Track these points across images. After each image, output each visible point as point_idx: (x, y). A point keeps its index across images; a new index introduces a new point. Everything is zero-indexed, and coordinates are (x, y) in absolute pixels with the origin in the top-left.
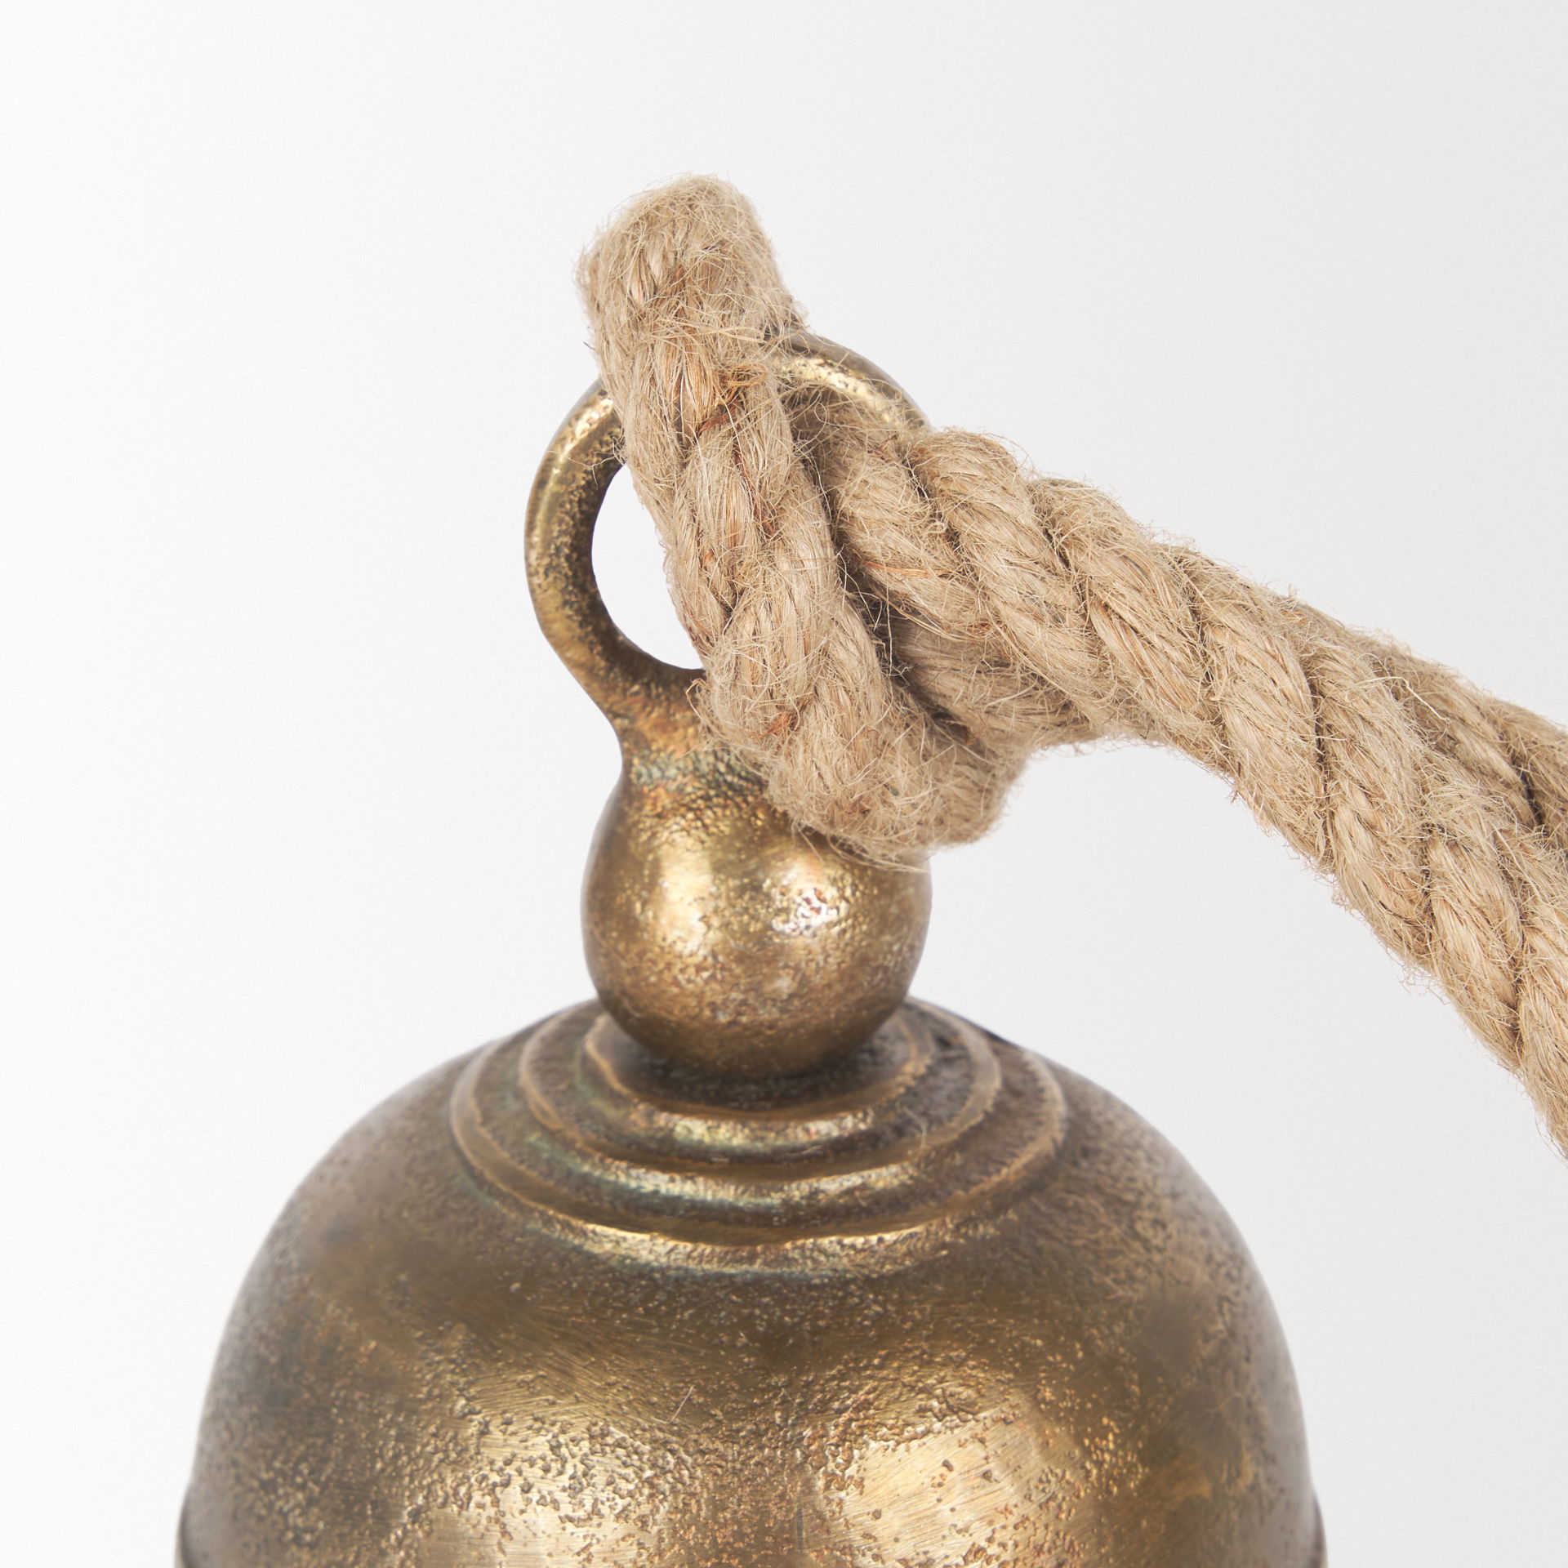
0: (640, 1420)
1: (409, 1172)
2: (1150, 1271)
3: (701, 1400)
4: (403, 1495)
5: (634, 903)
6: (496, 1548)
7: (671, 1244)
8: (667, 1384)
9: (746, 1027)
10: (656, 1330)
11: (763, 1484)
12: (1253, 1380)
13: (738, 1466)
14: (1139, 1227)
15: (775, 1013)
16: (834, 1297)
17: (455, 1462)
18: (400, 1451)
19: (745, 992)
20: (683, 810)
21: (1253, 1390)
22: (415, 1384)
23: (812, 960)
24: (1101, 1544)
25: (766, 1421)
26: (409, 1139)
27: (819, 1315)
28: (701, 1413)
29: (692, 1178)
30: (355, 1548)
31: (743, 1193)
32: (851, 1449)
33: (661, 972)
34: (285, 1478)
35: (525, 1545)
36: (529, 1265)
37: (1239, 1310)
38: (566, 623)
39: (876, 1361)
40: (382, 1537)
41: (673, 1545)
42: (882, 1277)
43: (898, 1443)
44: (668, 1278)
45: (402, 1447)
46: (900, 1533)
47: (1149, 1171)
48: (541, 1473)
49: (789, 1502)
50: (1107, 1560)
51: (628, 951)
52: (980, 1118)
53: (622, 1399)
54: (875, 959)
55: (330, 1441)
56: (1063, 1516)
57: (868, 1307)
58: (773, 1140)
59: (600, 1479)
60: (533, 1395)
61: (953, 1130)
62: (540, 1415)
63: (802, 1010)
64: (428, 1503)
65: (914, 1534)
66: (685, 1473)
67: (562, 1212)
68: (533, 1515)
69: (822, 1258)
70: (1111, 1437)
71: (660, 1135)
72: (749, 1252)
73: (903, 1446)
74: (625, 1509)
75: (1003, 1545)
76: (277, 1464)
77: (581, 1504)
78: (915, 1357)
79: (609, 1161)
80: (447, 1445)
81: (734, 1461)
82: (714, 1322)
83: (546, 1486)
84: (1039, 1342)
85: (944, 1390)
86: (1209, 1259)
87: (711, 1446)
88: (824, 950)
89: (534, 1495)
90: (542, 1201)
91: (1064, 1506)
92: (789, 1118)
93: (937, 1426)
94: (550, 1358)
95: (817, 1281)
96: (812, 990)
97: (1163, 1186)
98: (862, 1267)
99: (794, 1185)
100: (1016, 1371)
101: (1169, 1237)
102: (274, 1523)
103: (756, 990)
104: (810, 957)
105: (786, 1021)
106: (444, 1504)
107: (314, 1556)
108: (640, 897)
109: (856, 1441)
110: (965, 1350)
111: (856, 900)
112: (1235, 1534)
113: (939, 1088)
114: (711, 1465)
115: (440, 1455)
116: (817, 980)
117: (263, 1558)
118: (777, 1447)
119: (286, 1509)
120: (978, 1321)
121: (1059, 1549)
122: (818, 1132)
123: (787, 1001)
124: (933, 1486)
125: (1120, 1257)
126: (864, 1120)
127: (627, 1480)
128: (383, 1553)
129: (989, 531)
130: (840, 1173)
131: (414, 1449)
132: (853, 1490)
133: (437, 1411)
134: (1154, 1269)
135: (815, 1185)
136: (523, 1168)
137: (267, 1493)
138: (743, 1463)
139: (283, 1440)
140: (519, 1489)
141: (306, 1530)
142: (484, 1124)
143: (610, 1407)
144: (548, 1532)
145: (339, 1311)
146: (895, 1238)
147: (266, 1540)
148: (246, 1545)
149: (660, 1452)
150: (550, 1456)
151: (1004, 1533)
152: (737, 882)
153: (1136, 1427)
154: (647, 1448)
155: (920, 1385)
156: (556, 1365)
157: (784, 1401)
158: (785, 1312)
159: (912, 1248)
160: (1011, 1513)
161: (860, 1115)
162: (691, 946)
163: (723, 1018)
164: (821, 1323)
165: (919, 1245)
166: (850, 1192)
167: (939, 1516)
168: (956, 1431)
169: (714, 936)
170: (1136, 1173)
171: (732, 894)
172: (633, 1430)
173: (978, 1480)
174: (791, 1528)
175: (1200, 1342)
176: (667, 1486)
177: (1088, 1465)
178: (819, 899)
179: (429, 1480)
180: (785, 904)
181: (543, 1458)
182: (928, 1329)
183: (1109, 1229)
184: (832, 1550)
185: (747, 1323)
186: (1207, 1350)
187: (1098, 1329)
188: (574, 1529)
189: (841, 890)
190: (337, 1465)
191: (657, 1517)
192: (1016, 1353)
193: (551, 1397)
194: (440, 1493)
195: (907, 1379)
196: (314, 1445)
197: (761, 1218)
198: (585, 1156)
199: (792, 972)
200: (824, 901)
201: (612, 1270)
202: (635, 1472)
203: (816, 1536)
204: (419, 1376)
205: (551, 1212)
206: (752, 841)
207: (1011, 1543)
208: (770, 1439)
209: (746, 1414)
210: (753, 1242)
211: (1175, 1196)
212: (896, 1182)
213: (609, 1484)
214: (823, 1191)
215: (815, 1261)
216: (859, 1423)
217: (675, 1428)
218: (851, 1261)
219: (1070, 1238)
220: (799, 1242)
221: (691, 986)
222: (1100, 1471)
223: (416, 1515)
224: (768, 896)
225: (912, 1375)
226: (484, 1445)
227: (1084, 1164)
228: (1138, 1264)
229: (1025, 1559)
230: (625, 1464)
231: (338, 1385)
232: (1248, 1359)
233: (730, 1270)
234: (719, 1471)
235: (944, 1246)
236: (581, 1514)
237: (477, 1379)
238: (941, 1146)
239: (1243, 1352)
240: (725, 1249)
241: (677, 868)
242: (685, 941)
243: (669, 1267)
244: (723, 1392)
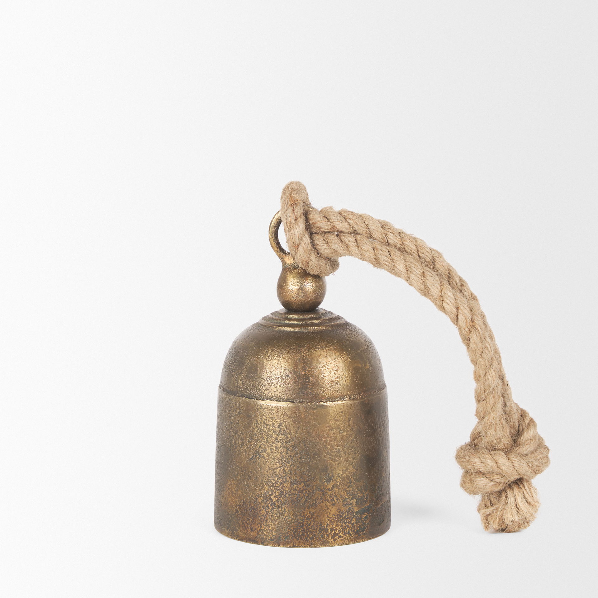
2: (355, 338)
3: (287, 344)
5: (282, 283)
6: (258, 366)
9: (297, 300)
10: (282, 337)
11: (295, 355)
14: (354, 334)
15: (301, 298)
16: (307, 334)
17: (253, 355)
19: (297, 295)
20: (289, 270)
22: (249, 347)
24: (343, 368)
28: (287, 346)
33: (286, 292)
38: (274, 245)
39: (311, 341)
40: (243, 367)
42: (314, 332)
43: (314, 351)
44: (284, 332)
49: (298, 357)
50: (344, 371)
52: (332, 318)
57: (311, 335)
58: (301, 317)
64: (249, 361)
66: (284, 354)
69: (306, 330)
70: (345, 355)
71: (286, 317)
72: (296, 328)
75: (328, 366)
78: (317, 341)
80: (252, 353)
81: (291, 352)
87: (288, 350)
88: (308, 289)
92: (304, 315)
105: (303, 300)
107: (234, 373)
109: (308, 350)
110: (324, 341)
120: (327, 338)
122: (308, 317)
124: (318, 357)
126: (315, 316)
128: (243, 369)
129: (331, 214)
130: (310, 320)
131: (248, 355)
132: (307, 356)
133: (252, 349)
140: (262, 357)
143: (274, 346)
151: (328, 364)
152: (296, 279)
153: (349, 354)
154: (279, 351)
159: (319, 329)
160: (330, 362)
164: (305, 337)
166: (311, 323)
167: (319, 361)
169: (293, 287)
171: (296, 281)
177: (341, 357)
179: (250, 358)
185: (294, 336)
187: (345, 342)
188: (269, 362)
189: (311, 281)
194: (251, 360)
200: (308, 282)
208: (296, 349)
209: (293, 346)
212: (318, 322)
213: (274, 356)
214: (307, 322)
216: (308, 348)
220: (303, 327)
222: (343, 359)
223: (248, 363)
225: (316, 343)
228: (353, 337)
233: (293, 331)
234: (289, 353)
235: (323, 329)
236: (270, 360)
241: (288, 278)
244: (290, 344)
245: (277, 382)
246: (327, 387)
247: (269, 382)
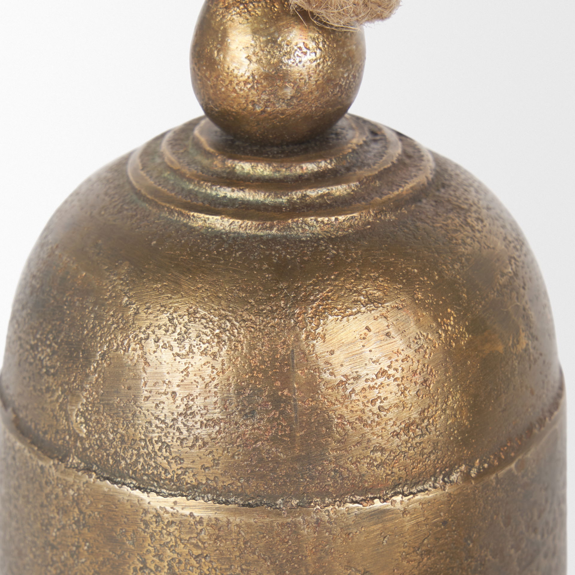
0: (213, 305)
1: (106, 194)
2: (474, 241)
3: (244, 295)
4: (97, 346)
5: (214, 51)
6: (142, 371)
7: (231, 221)
8: (227, 287)
9: (270, 114)
10: (222, 262)
11: (274, 337)
12: (526, 298)
13: (262, 328)
14: (469, 220)
15: (284, 107)
16: (313, 246)
17: (122, 328)
18: (96, 324)
19: (269, 95)
20: (238, 4)
21: (526, 303)
22: (103, 291)
23: (303, 79)
24: (446, 371)
25: (276, 305)
26: (108, 181)
27: (305, 255)
28: (245, 301)
29: (242, 190)
30: (74, 374)
31: (268, 196)
32: (319, 319)
33: (227, 85)
34: (42, 343)
35: (156, 368)
36: (161, 233)
37: (520, 264)
39: (333, 277)
40: (87, 367)
41: (229, 367)
42: (337, 237)
43: (343, 317)
44: (229, 237)
45: (97, 322)
46: (344, 362)
47: (476, 197)
48: (164, 332)
49: (288, 345)
50: (450, 380)
51: (211, 76)
52: (390, 165)
53: (204, 295)
54: (335, 80)
55: (63, 322)
56: (427, 356)
57: (329, 251)
58: (284, 172)
59: (193, 335)
60: (161, 294)
61: (375, 170)
62: (164, 304)
63: (298, 105)
64: (109, 350)
65: (351, 363)
66: (236, 331)
67: (178, 207)
68: (160, 353)
69: (307, 228)
70: (452, 319)
71: (228, 170)
72: (270, 224)
73: (345, 319)
74: (205, 349)
75: (396, 370)
76: (38, 336)
77: (184, 347)
78: (352, 276)
79: (202, 182)
80: (118, 320)
81: (260, 325)
82: (252, 258)
83: (166, 339)
84: (416, 271)
85: (366, 292)
86: (505, 239)
87: (248, 318)
88: (309, 74)
89: (161, 344)
90: (169, 202)
91: (428, 351)
92: (292, 162)
93: (363, 309)
94: (170, 276)
95: (304, 239)
96: (302, 94)
97: (482, 203)
98: (327, 232)
99: (294, 193)
100: (404, 284)
101: (485, 226)
102: (37, 365)
103: (274, 94)
104: (302, 77)
105: (290, 111)
106: (117, 350)
107: (55, 380)
108: (217, 48)
109: (321, 315)
110: (378, 273)
111: (325, 50)
112: (516, 372)
113: (370, 152)
114: (248, 327)
115: (115, 326)
116: (305, 89)
117: (32, 383)
118: (282, 318)
119: (42, 357)
120: (385, 259)
121: (425, 373)
122: (307, 169)
123: (290, 100)
124: (360, 339)
125: (459, 233)
126: (331, 164)
127: (206, 335)
128: (87, 376)
130: (317, 187)
131: (103, 323)
132: (320, 341)
133: (114, 304)
134: (476, 240)
135: (304, 193)
136: (160, 187)
137: (34, 351)
138: (264, 326)
139: (41, 324)
140: (153, 341)
141: (51, 367)
142: (142, 169)
143: (198, 299)
144: (167, 362)
145: (69, 260)
146: (344, 218)
147: (33, 374)
148: (24, 378)
149: (223, 321)
150: (169, 324)
151: (397, 363)
152: (264, 39)
153: (465, 314)
154: (216, 319)
155: (355, 289)
156: (172, 279)
157: (286, 295)
158: (287, 253)
159: (352, 224)
160: (400, 354)
161: (329, 161)
162: (242, 71)
163: (258, 110)
164: (306, 258)
165: (356, 222)
166: (322, 196)
167: (363, 354)
168: (373, 312)
169: (254, 66)
170: (469, 197)
171: (262, 45)
172: (210, 310)
173: (384, 337)
174: (288, 359)
175: (499, 276)
176: (226, 338)
177: (440, 332)
178: (306, 48)
179: (110, 338)
180: (289, 50)
181: (165, 325)
182: (360, 262)
183: (453, 220)
184: (309, 370)
185: (268, 258)
186: (503, 280)
187: (446, 266)
188: (181, 360)
189: (317, 44)
190: (66, 333)
191: (221, 353)
192: (404, 275)
193: (169, 295)
194: (115, 344)
195: (348, 286)
196: (55, 324)
197: (277, 208)
198: (190, 180)
199: (292, 85)
200: (309, 49)
201: (202, 234)
202: (210, 331)
203: (301, 362)
204: (105, 287)
205: (173, 208)
206: (272, 18)
207: (400, 369)
208: (278, 314)
209: (266, 302)
210: (272, 219)
211: (488, 209)
212: (345, 193)
213: (197, 337)
214: (308, 196)
215: (303, 229)
216: (324, 307)
217: (231, 309)
218: (321, 229)
219: (433, 223)
220: (295, 220)
221: (242, 92)
222: (446, 335)
223: (103, 356)
224: (280, 45)
225: (351, 284)
226: (137, 319)
227: (443, 190)
228: (468, 237)
229: (407, 377)
230: (205, 327)
231: (67, 295)
232: (524, 288)
233: (260, 233)
234: (253, 330)
235: (369, 223)
236: (184, 352)
237: (134, 287)
238: (369, 176)
239: (522, 284)
240: (258, 223)
241: (234, 32)
242: (239, 69)
243: (230, 232)
244: (255, 291)
245: (213, 436)
246: (395, 445)
247: (185, 433)
